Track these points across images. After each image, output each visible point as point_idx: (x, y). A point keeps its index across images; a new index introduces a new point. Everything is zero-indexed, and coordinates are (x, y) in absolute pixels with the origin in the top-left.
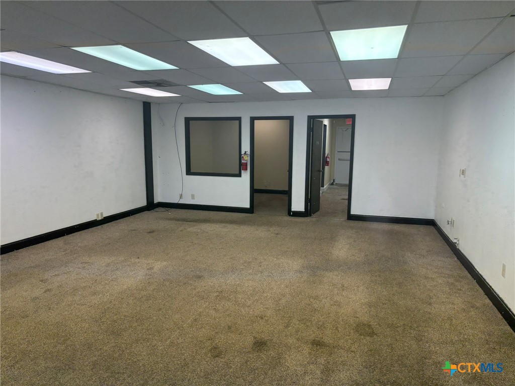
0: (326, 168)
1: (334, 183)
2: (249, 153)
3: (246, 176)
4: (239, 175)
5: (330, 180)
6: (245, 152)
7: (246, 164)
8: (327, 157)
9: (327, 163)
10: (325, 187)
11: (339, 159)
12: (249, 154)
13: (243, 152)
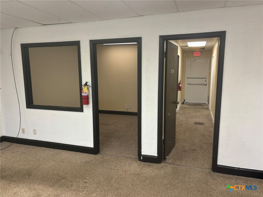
0: (179, 92)
1: (185, 102)
2: (90, 83)
3: (88, 110)
4: (81, 110)
5: (181, 100)
6: (87, 82)
7: (87, 97)
8: (179, 83)
9: (180, 89)
10: (178, 108)
11: (188, 84)
12: (91, 85)
13: (83, 83)
